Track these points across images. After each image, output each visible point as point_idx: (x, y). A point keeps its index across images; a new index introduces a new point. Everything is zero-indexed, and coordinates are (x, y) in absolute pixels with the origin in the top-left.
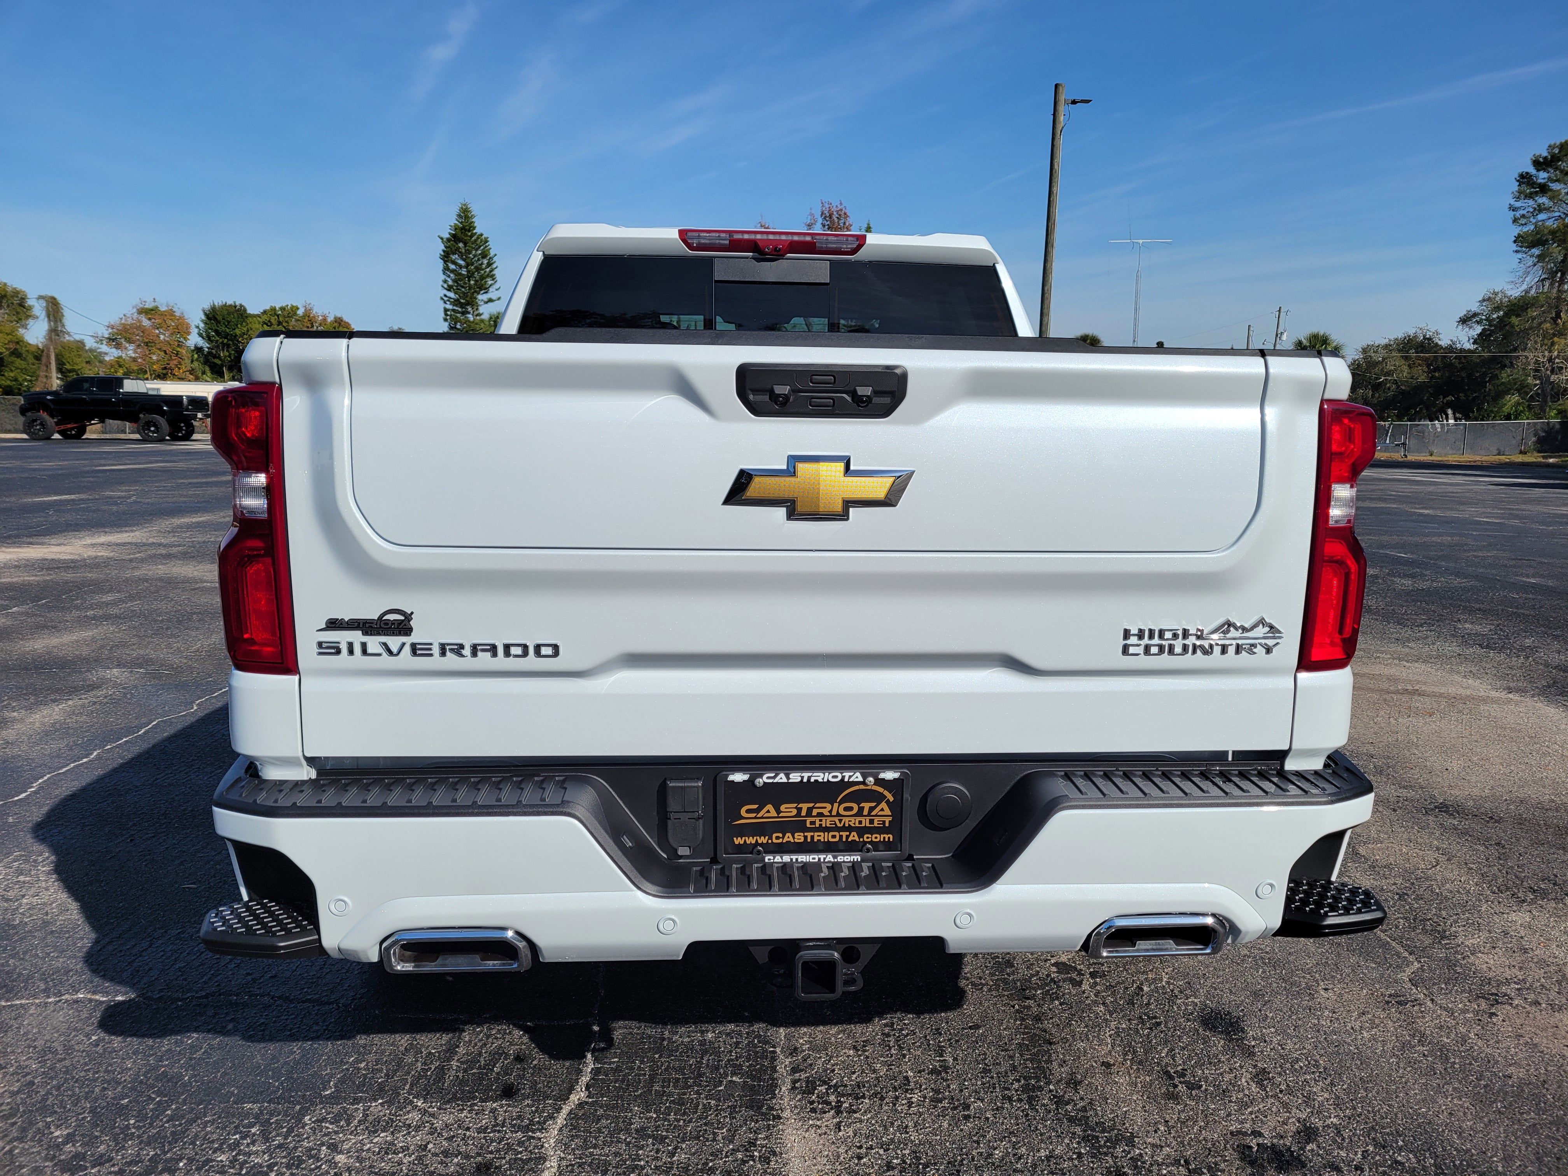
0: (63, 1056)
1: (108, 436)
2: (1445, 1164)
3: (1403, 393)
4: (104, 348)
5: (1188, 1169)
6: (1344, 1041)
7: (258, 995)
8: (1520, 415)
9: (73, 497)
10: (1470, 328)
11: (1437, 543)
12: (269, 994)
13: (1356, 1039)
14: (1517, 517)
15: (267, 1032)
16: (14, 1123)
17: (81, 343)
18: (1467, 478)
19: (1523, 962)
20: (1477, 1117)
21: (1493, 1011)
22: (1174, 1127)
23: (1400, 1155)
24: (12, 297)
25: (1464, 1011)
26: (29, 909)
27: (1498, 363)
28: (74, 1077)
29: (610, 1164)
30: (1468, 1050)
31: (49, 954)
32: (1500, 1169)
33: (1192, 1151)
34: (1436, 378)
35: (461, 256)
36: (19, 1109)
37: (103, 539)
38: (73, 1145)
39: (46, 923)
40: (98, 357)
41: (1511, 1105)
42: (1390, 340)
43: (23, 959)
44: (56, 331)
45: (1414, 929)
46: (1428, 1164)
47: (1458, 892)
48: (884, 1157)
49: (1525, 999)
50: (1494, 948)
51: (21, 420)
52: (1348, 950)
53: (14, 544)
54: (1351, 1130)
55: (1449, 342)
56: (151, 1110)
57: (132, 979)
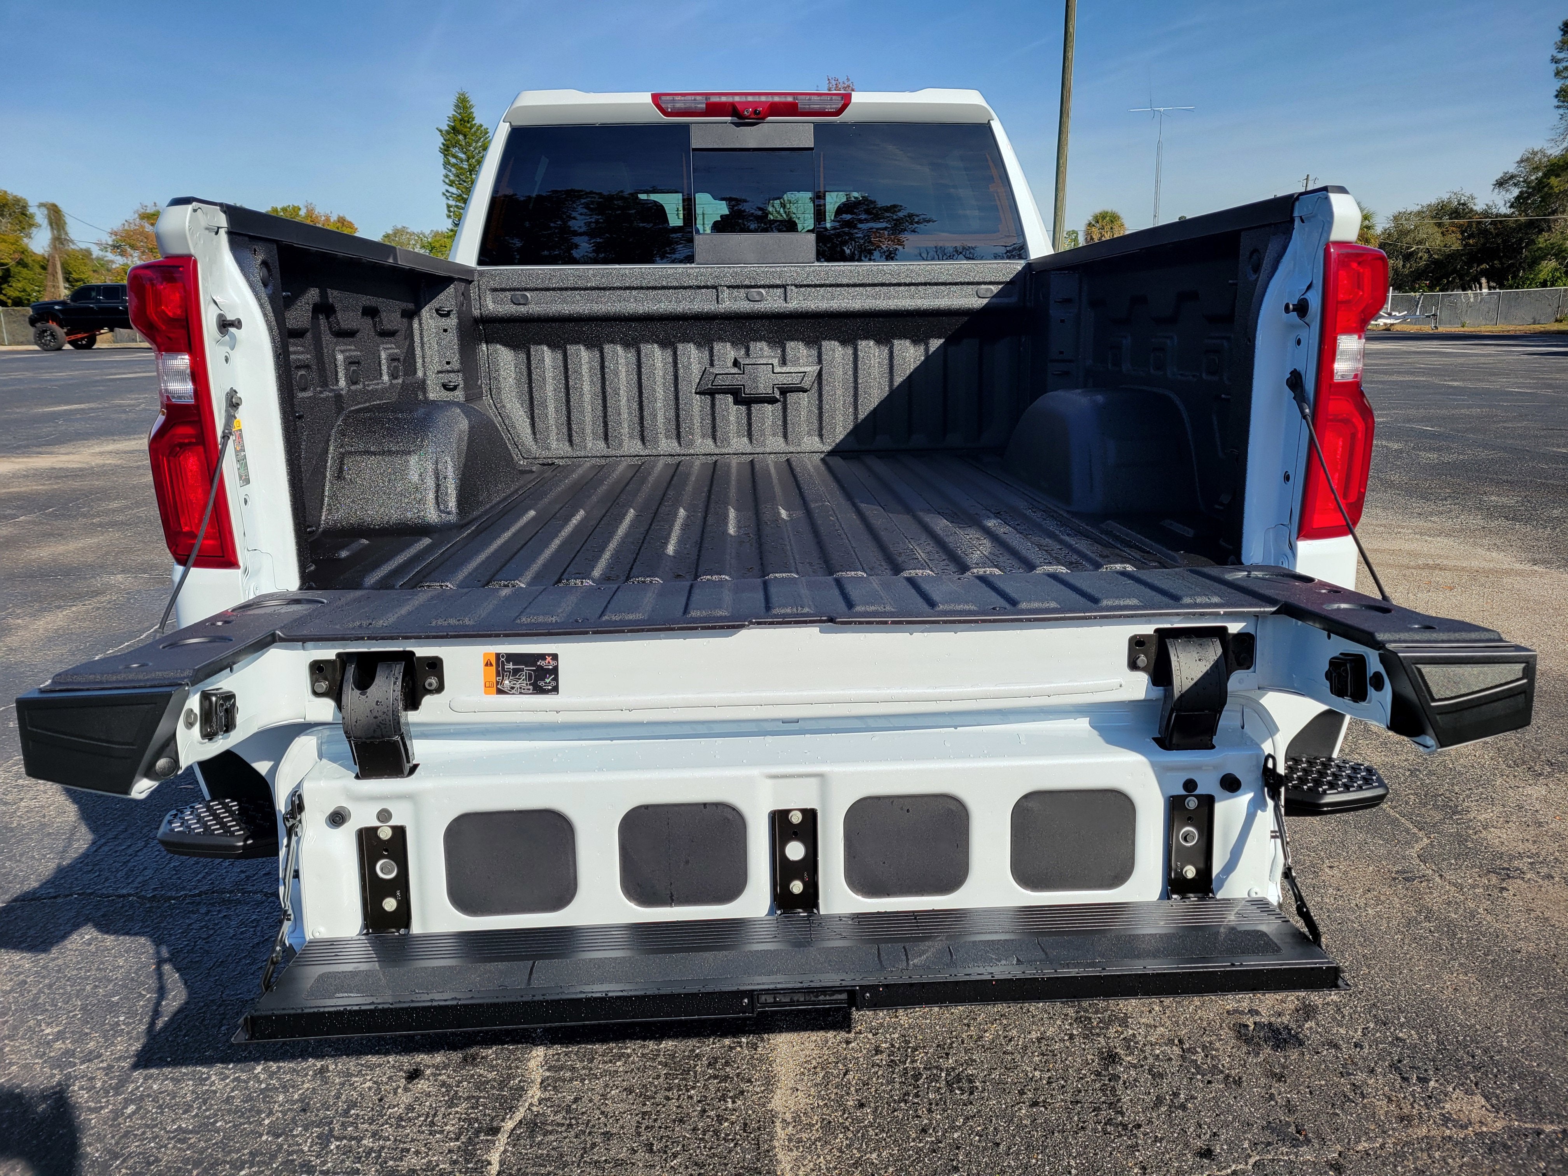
0: (56, 955)
1: (118, 345)
2: (1448, 1039)
3: (1436, 262)
4: (110, 256)
5: (1182, 1048)
6: (1348, 919)
7: (250, 892)
8: (1556, 281)
9: (82, 406)
10: (1507, 191)
11: (1466, 415)
12: (261, 891)
13: (1360, 916)
14: (1550, 386)
15: (259, 929)
16: (7, 1022)
17: (87, 253)
18: (1500, 349)
19: (1537, 836)
20: (1483, 992)
21: (1504, 885)
22: (1169, 1007)
23: (1401, 1031)
24: (14, 205)
25: (1473, 887)
26: (27, 812)
27: (1536, 226)
28: (66, 976)
29: (596, 1053)
30: (1476, 925)
31: (45, 856)
32: (1505, 1043)
33: (1187, 1031)
34: (1470, 245)
35: (461, 148)
36: (11, 1008)
37: (111, 447)
38: (64, 1042)
39: (43, 825)
40: (104, 265)
41: (1518, 979)
42: (1423, 207)
43: (19, 861)
44: (60, 239)
45: (1425, 805)
46: (1430, 1040)
47: (1473, 767)
48: (873, 1041)
49: (1538, 873)
50: (1508, 822)
51: (31, 331)
52: (1355, 827)
53: (24, 454)
54: (1351, 1008)
55: (1485, 207)
56: (142, 1007)
57: (127, 878)
